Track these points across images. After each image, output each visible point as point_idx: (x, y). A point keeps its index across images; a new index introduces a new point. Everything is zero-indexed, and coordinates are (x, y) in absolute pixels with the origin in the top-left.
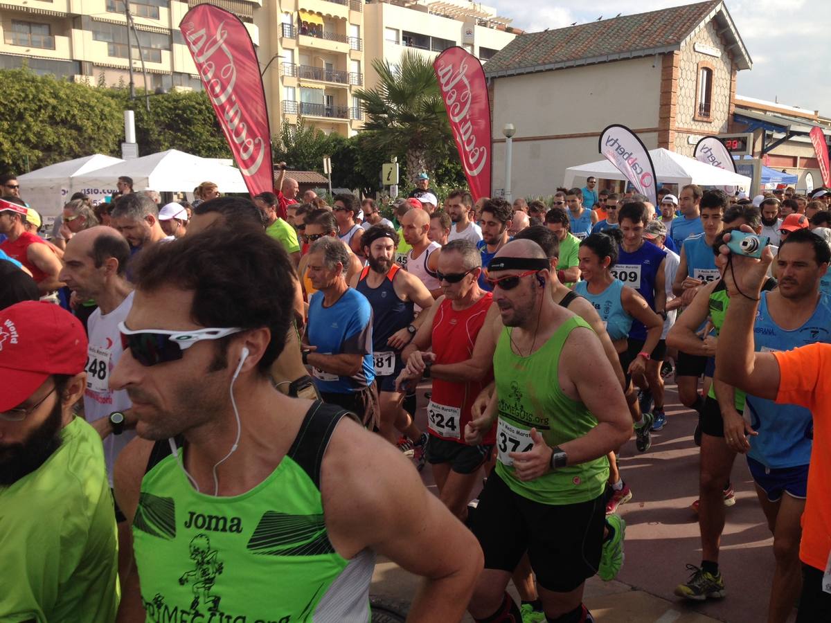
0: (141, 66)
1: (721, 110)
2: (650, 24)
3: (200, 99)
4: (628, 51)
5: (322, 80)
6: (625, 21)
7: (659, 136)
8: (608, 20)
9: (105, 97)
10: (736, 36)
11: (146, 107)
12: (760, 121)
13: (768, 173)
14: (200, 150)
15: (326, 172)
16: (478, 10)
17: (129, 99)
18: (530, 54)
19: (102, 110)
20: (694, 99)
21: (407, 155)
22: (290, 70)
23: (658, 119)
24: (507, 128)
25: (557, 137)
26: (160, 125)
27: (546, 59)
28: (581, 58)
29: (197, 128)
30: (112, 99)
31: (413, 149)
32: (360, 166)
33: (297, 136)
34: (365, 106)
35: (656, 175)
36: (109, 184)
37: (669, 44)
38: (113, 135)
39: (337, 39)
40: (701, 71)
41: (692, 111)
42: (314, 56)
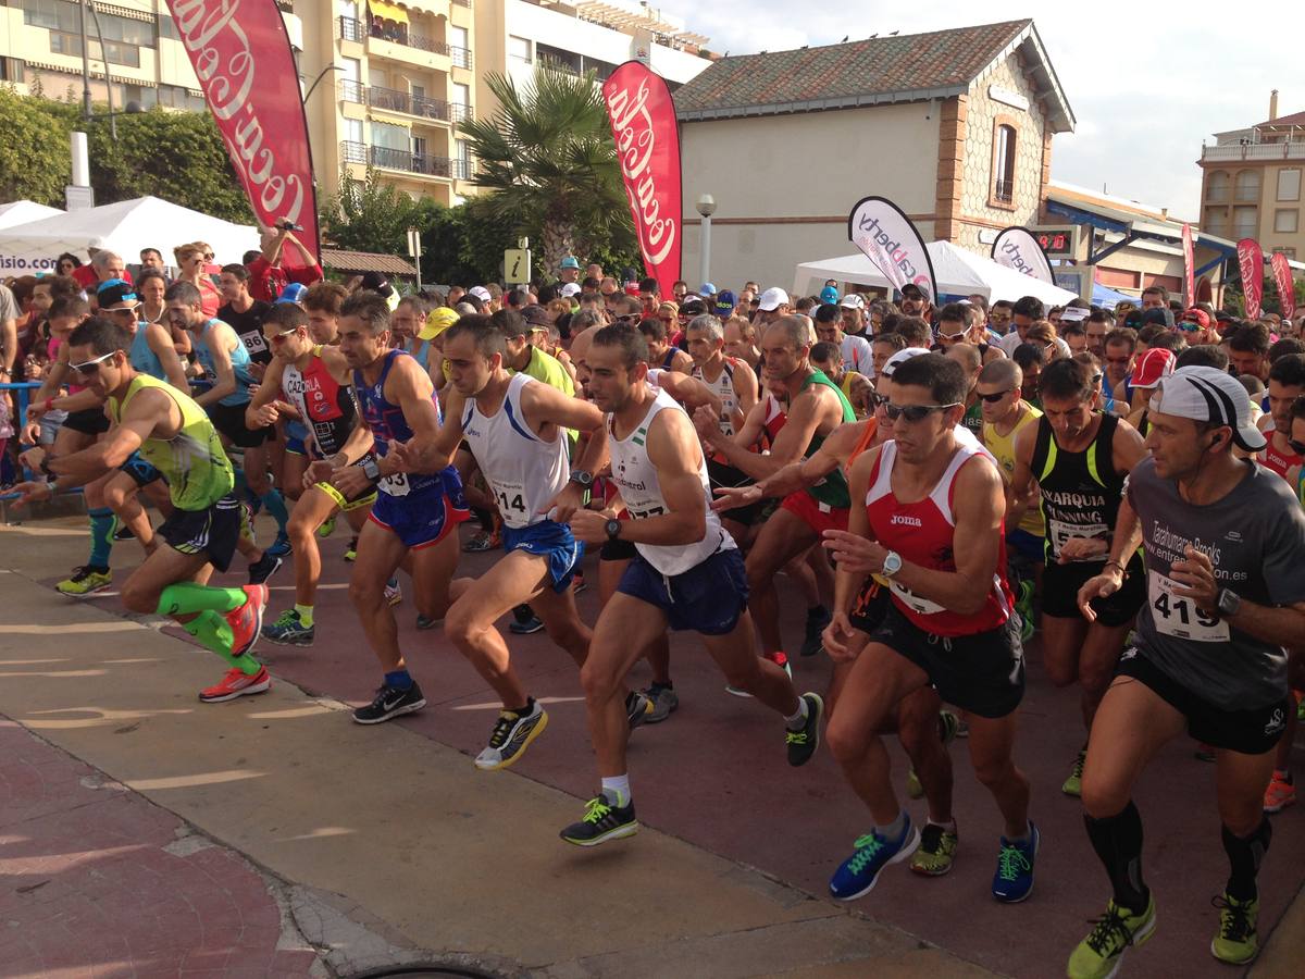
1: (1029, 193)
2: (921, 52)
3: (203, 126)
4: (890, 91)
5: (408, 112)
6: (884, 45)
7: (936, 228)
8: (859, 42)
9: (41, 114)
10: (1052, 78)
11: (110, 133)
15: (412, 254)
16: (656, 20)
17: (82, 118)
18: (738, 87)
19: (36, 134)
20: (988, 174)
21: (544, 231)
22: (354, 91)
23: (935, 201)
24: (703, 201)
25: (781, 221)
26: (135, 164)
27: (763, 96)
28: (818, 99)
29: (197, 173)
30: (54, 117)
31: (554, 221)
32: (468, 253)
33: (367, 199)
34: (474, 143)
37: (952, 84)
39: (432, 50)
40: (998, 130)
41: (985, 192)
42: (393, 72)
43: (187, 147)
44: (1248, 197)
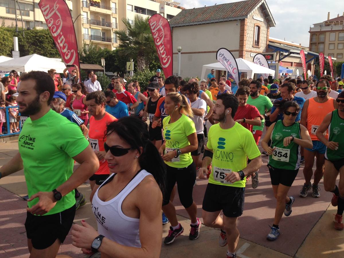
0: (21, 18)
1: (263, 43)
2: (235, 7)
3: (47, 32)
4: (227, 18)
5: (100, 26)
6: (226, 5)
7: (239, 53)
8: (219, 5)
9: (5, 31)
10: (269, 13)
11: (22, 35)
12: (278, 48)
13: (281, 69)
14: (47, 54)
15: (103, 65)
17: (15, 32)
18: (187, 18)
19: (4, 37)
20: (253, 38)
21: (137, 58)
22: (86, 21)
23: (239, 46)
24: (178, 48)
25: (199, 53)
26: (29, 43)
27: (194, 20)
28: (208, 20)
29: (46, 45)
30: (8, 32)
31: (140, 56)
32: (117, 63)
33: (90, 49)
34: (119, 37)
35: (239, 69)
36: (7, 69)
38: (9, 48)
39: (106, 9)
40: (256, 27)
41: (252, 43)
42: (96, 15)
43: (43, 38)
44: (322, 40)
